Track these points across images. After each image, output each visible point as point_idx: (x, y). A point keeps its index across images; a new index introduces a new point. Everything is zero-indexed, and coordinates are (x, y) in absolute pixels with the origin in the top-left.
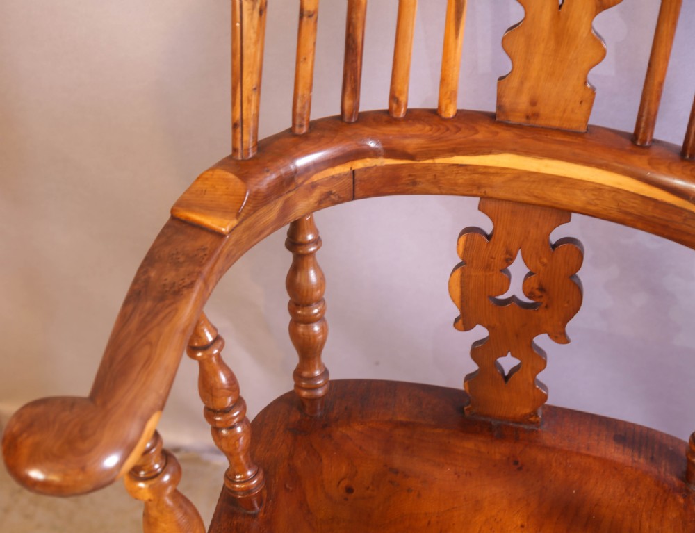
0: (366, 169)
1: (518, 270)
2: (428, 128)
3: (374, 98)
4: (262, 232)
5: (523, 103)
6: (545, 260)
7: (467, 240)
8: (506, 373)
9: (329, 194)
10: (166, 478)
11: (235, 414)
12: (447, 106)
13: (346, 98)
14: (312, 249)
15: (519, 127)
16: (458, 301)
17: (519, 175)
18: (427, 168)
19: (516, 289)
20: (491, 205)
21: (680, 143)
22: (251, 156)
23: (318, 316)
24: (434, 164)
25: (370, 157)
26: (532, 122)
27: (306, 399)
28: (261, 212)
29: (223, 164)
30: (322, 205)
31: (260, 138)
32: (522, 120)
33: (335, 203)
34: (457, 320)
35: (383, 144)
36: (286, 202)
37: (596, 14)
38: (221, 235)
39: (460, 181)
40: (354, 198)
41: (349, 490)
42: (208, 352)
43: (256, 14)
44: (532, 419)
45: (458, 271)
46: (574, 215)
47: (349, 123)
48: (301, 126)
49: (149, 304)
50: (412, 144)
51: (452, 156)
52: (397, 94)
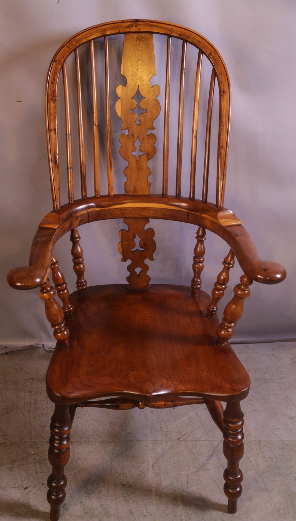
0: (92, 212)
1: (137, 240)
2: (107, 199)
3: (91, 193)
4: (65, 230)
5: (132, 188)
6: (144, 235)
7: (122, 233)
8: (138, 274)
9: (82, 220)
10: (52, 293)
11: (64, 286)
12: (111, 192)
13: (83, 192)
14: (78, 240)
15: (132, 195)
16: (121, 253)
17: (134, 209)
18: (108, 210)
19: (137, 247)
20: (127, 221)
21: (175, 195)
22: (59, 209)
23: (82, 261)
24: (110, 209)
25: (92, 208)
26: (135, 194)
27: (81, 290)
28: (65, 224)
29: (51, 212)
30: (80, 224)
31: (61, 205)
32: (133, 194)
33: (84, 223)
34: (122, 259)
35: (95, 204)
36: (71, 221)
37: (147, 162)
38: (55, 229)
39: (118, 213)
40: (89, 222)
41: (99, 312)
42: (55, 265)
43: (56, 167)
44: (147, 287)
45: (120, 242)
46: (150, 219)
47: (85, 199)
48: (71, 201)
49: (40, 245)
50: (104, 204)
51: (115, 205)
52: (97, 190)
